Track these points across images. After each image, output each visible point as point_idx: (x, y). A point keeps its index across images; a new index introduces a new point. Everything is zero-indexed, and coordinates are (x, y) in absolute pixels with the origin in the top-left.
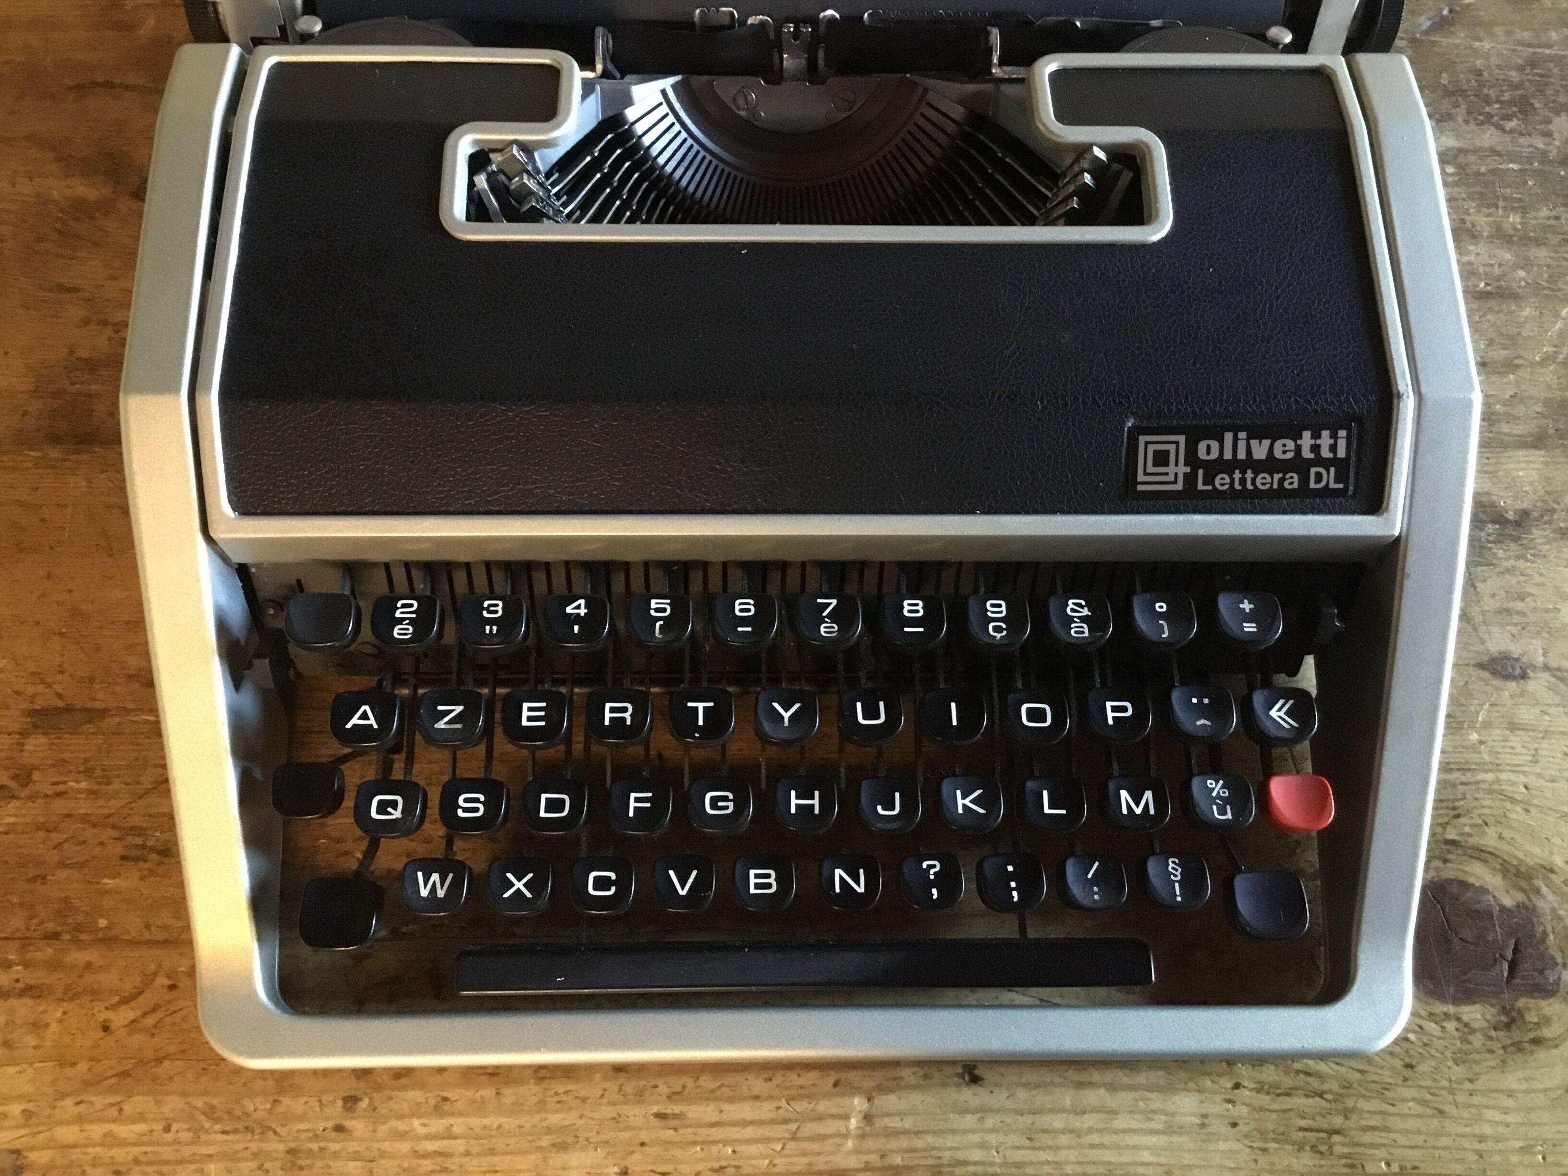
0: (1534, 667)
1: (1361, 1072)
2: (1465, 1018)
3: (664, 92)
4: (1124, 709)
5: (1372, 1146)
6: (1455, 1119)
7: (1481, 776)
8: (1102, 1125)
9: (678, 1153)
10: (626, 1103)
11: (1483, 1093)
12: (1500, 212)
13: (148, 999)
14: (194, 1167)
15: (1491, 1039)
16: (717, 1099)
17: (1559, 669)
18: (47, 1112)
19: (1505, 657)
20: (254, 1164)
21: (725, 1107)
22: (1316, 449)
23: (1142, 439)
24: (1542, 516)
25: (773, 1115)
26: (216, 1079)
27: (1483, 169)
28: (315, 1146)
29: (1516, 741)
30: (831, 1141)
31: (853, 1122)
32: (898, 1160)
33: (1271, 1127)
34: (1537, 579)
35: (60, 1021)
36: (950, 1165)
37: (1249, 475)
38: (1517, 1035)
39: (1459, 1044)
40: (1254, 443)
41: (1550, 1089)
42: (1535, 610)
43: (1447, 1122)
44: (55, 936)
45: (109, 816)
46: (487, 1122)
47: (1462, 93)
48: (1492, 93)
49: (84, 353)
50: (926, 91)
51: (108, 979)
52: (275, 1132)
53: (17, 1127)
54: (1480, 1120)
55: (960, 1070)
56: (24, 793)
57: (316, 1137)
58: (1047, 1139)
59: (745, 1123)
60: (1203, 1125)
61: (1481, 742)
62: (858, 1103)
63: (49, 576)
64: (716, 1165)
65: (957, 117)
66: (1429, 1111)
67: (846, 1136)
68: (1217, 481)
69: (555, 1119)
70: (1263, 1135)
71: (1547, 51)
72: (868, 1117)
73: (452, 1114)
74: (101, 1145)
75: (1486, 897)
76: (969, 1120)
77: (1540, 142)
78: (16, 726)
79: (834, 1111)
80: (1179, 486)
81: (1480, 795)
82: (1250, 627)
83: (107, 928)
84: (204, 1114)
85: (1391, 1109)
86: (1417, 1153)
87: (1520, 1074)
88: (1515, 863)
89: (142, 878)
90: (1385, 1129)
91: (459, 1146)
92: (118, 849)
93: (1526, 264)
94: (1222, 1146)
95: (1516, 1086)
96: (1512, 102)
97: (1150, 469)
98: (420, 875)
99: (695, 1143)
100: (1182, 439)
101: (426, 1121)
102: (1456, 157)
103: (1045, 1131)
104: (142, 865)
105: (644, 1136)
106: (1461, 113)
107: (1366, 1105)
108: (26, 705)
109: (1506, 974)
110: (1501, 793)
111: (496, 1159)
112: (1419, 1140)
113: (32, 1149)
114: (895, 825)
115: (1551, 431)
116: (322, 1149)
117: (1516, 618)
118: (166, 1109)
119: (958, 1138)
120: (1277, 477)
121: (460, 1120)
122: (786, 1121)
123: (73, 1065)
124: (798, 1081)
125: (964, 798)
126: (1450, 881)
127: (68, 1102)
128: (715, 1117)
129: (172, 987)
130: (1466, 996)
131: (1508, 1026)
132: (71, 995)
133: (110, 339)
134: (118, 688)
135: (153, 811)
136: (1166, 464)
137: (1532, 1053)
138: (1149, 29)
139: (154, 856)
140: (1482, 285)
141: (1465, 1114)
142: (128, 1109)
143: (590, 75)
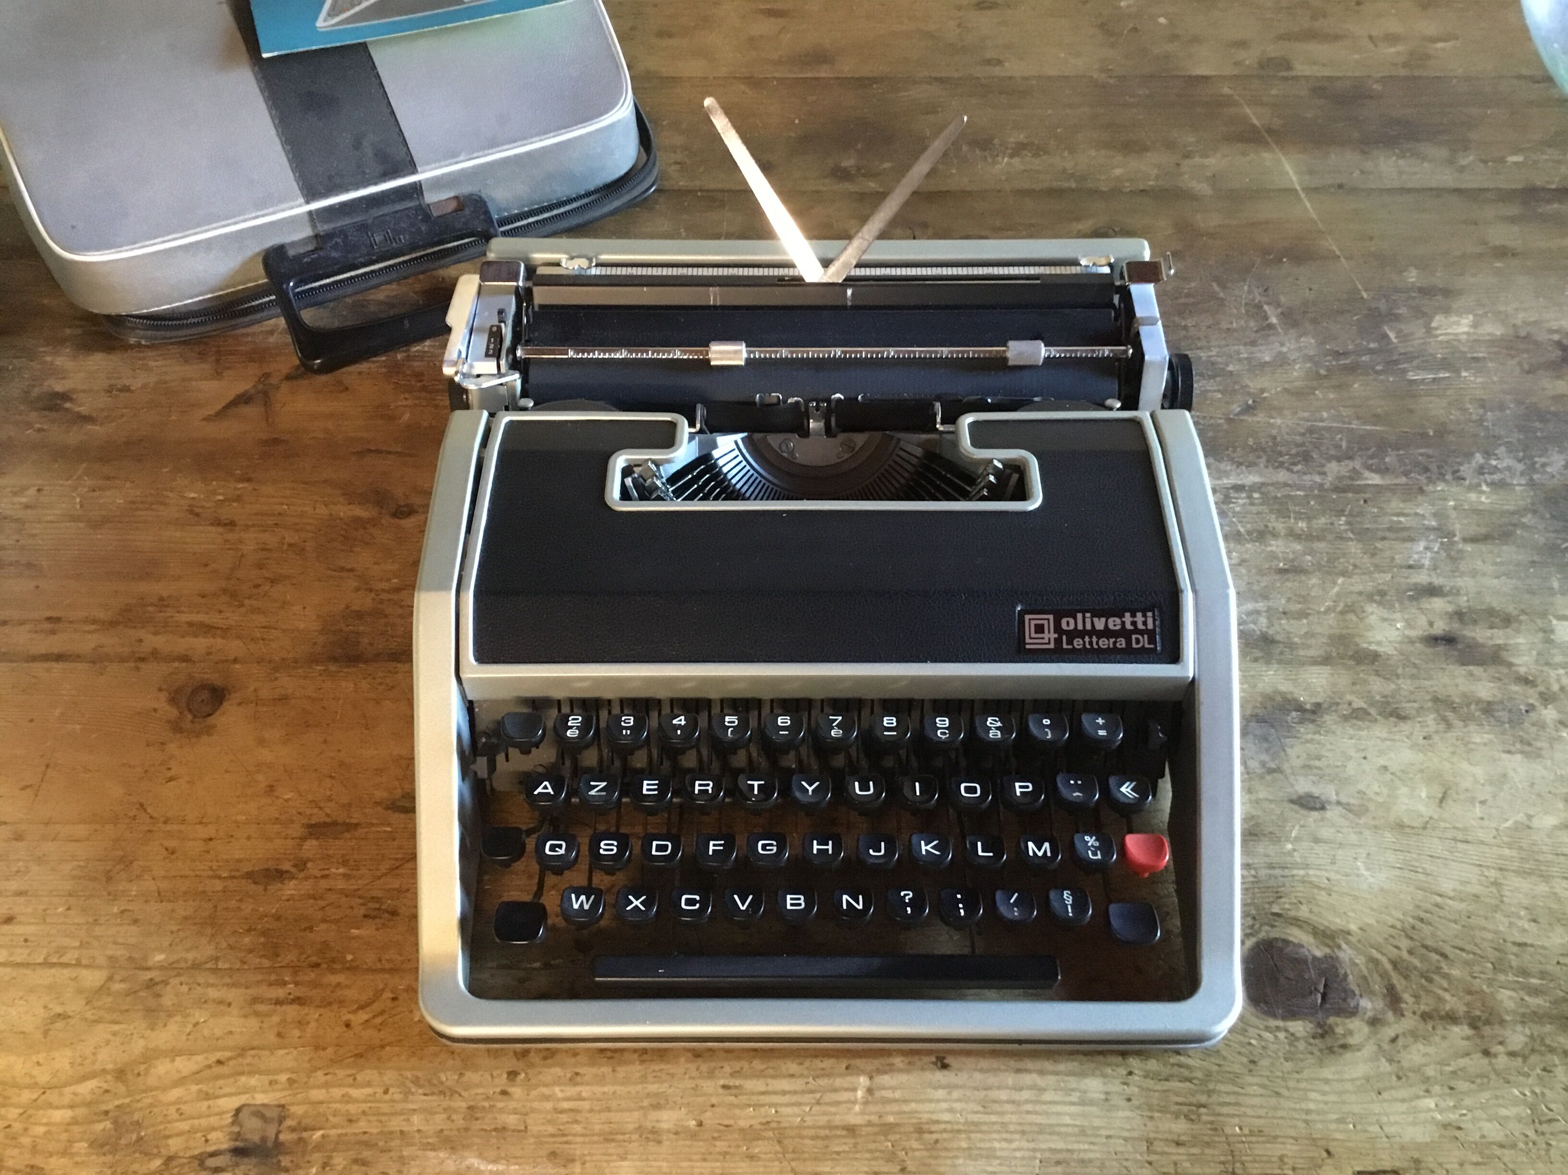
0: (1330, 803)
1: (1219, 1065)
2: (1291, 1030)
3: (736, 443)
4: (1027, 787)
5: (1228, 1115)
6: (1288, 1098)
7: (1295, 872)
8: (1034, 1098)
9: (737, 1112)
10: (700, 1078)
11: (1307, 1080)
12: (1292, 520)
13: (377, 1007)
14: (402, 1117)
15: (1311, 1044)
16: (765, 1077)
17: (1348, 804)
18: (305, 1079)
19: (1310, 796)
20: (444, 1116)
21: (770, 1081)
22: (1134, 623)
23: (1027, 617)
24: (1330, 707)
25: (803, 1087)
26: (421, 1059)
27: (1279, 495)
28: (486, 1104)
29: (1319, 849)
30: (844, 1106)
31: (860, 1094)
32: (891, 1119)
33: (1155, 1102)
34: (1329, 746)
35: (317, 1020)
36: (927, 1123)
37: (1094, 639)
38: (1329, 1041)
39: (1287, 1048)
40: (1096, 620)
41: (1356, 1079)
42: (1328, 766)
43: (1282, 1101)
44: (317, 965)
45: (358, 890)
46: (606, 1089)
47: (1263, 450)
48: (1283, 449)
49: (355, 608)
50: (899, 440)
51: (350, 994)
52: (460, 1095)
53: (284, 1089)
54: (1306, 1099)
55: (934, 1059)
56: (301, 875)
57: (488, 1098)
58: (997, 1107)
59: (784, 1093)
60: (1107, 1100)
61: (1294, 850)
62: (863, 1080)
63: (325, 741)
64: (764, 1121)
65: (918, 455)
66: (1268, 1093)
67: (855, 1102)
68: (1075, 643)
69: (653, 1088)
70: (1151, 1108)
71: (1321, 424)
72: (870, 1091)
73: (582, 1084)
74: (341, 1102)
75: (1302, 950)
76: (941, 1094)
77: (1318, 479)
78: (298, 835)
79: (846, 1085)
80: (1052, 646)
81: (1295, 884)
82: (1102, 733)
83: (352, 960)
84: (413, 1082)
85: (1240, 1090)
86: (1262, 1122)
87: (1333, 1069)
88: (1322, 928)
89: (377, 929)
90: (1237, 1104)
91: (586, 1105)
92: (362, 911)
93: (1312, 552)
94: (1120, 1114)
95: (1330, 1077)
96: (1297, 455)
97: (1033, 635)
98: (573, 896)
99: (749, 1106)
100: (1051, 617)
101: (563, 1088)
102: (1260, 488)
103: (995, 1101)
104: (378, 920)
105: (714, 1100)
106: (1262, 461)
107: (1222, 1087)
108: (305, 821)
109: (1319, 1001)
110: (1310, 883)
111: (612, 1114)
112: (1262, 1112)
113: (293, 1104)
114: (881, 861)
115: (1334, 654)
116: (491, 1106)
117: (1316, 771)
118: (386, 1078)
119: (933, 1105)
120: (1112, 640)
121: (588, 1088)
122: (812, 1092)
123: (324, 1049)
124: (821, 1065)
125: (926, 845)
126: (1276, 939)
127: (320, 1073)
128: (763, 1088)
129: (394, 999)
130: (1292, 1014)
131: (1322, 1036)
132: (326, 1003)
133: (373, 599)
134: (367, 811)
135: (387, 887)
136: (1043, 632)
137: (1341, 1054)
138: (1033, 402)
139: (386, 915)
140: (1281, 565)
141: (1295, 1095)
142: (359, 1078)
143: (693, 430)
